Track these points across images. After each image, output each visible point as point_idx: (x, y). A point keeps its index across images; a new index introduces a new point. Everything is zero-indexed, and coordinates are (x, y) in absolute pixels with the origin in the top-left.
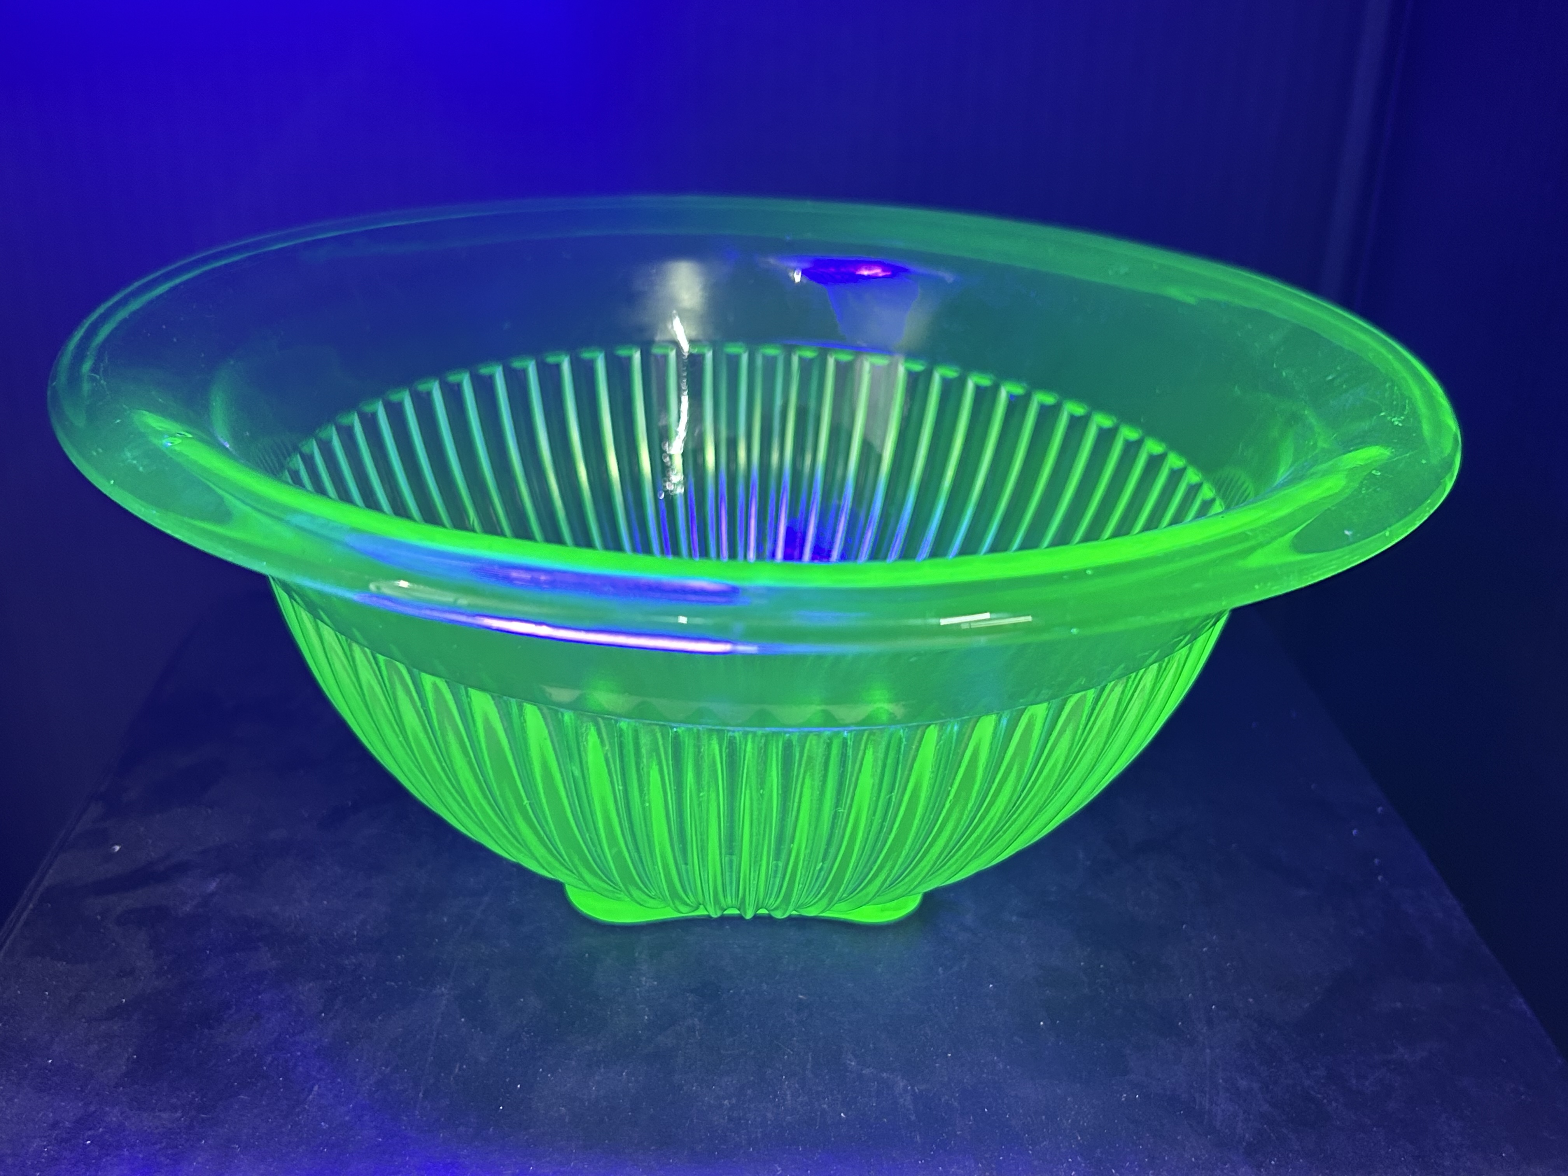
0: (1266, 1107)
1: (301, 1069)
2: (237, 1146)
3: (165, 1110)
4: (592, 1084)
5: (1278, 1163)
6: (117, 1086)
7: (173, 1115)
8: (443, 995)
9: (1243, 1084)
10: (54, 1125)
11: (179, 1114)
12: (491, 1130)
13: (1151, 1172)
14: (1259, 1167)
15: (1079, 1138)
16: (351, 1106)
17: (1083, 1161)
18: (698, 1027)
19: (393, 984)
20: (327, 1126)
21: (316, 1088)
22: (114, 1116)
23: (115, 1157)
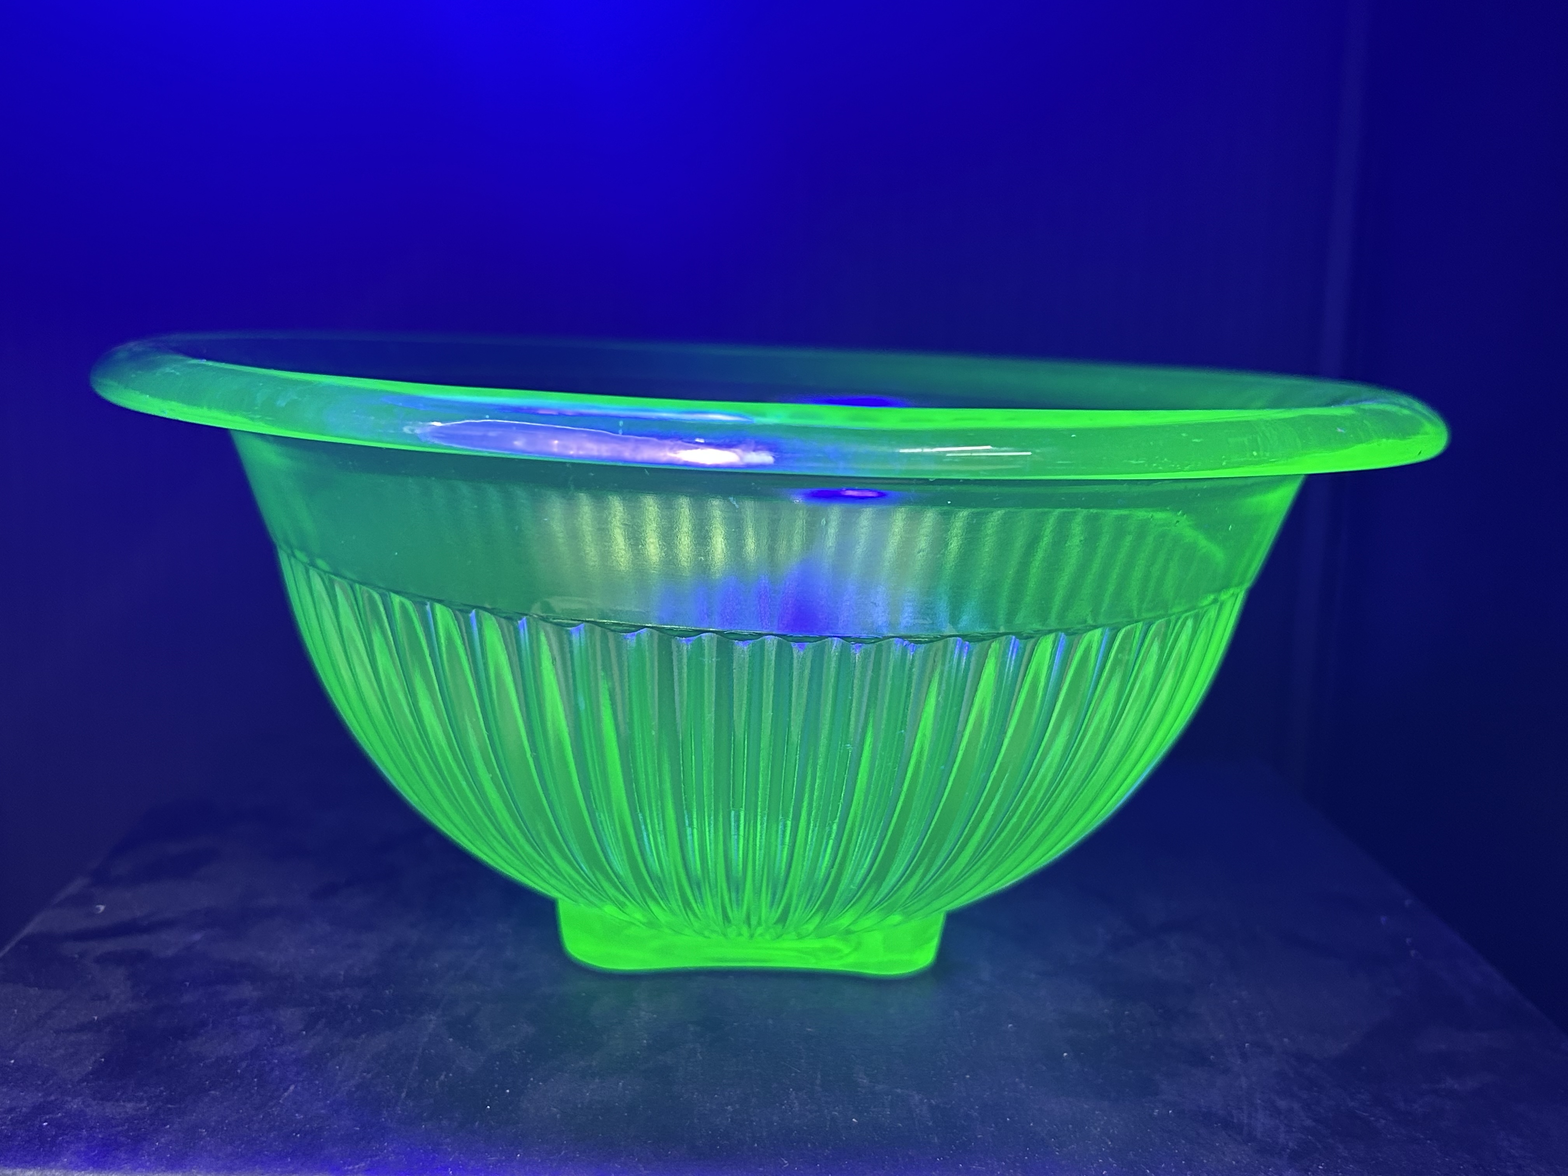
0: (1309, 1123)
1: (277, 1073)
2: (204, 1130)
3: (129, 1101)
4: (586, 1091)
5: (1326, 1168)
6: (82, 1081)
7: (138, 1105)
8: (431, 1020)
9: (1282, 1104)
10: (11, 1110)
11: (145, 1103)
12: (477, 1124)
13: (1188, 1173)
14: (1307, 1171)
15: (1110, 1143)
16: (328, 1102)
17: (1114, 1161)
18: (699, 1050)
19: (379, 1011)
20: (302, 1117)
21: (292, 1088)
22: (75, 1105)
23: (72, 1136)
